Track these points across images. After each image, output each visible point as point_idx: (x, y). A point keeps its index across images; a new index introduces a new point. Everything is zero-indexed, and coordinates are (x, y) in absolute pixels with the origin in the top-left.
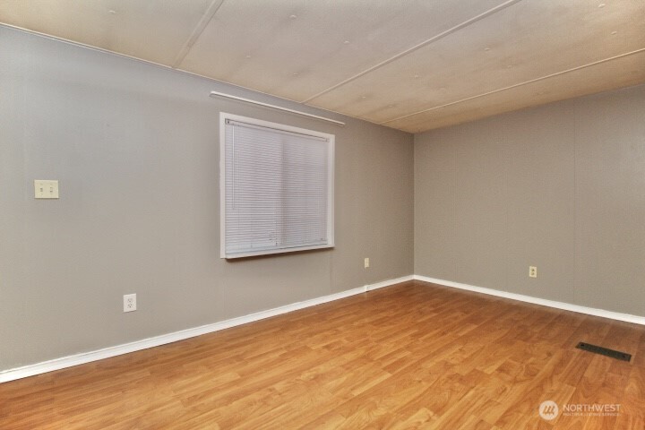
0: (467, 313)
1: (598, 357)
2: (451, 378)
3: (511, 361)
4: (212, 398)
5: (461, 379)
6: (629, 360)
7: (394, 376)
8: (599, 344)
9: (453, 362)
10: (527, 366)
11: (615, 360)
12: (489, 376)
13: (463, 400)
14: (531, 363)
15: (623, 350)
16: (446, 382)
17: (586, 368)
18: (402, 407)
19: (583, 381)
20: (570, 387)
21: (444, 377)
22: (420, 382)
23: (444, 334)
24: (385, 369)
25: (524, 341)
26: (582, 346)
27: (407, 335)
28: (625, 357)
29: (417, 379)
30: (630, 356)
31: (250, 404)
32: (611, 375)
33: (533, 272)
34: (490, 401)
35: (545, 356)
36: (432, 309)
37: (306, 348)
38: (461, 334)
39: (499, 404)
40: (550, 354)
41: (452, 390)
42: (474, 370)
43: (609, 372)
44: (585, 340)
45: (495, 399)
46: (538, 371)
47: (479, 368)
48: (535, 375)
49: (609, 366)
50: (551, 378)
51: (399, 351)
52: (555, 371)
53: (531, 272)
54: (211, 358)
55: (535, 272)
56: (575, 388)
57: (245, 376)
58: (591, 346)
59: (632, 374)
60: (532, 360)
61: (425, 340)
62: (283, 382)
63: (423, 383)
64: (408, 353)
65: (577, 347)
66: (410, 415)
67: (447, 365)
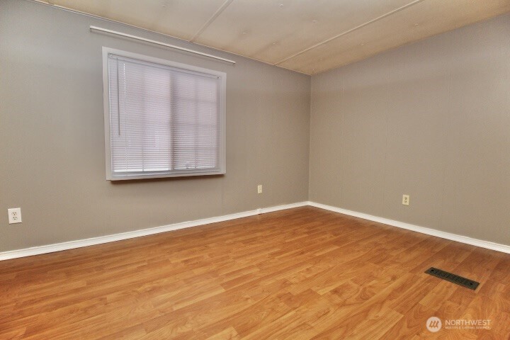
0: (335, 235)
1: (444, 283)
3: (351, 283)
4: (44, 303)
5: (290, 299)
6: (475, 289)
7: (227, 292)
8: (450, 270)
9: (293, 281)
10: (365, 289)
11: (461, 287)
12: (319, 296)
13: (277, 321)
14: (370, 286)
15: (474, 278)
16: (273, 301)
17: (425, 295)
18: (210, 325)
19: (415, 308)
20: (398, 313)
21: (274, 296)
22: (247, 299)
23: (302, 253)
24: (222, 285)
25: (375, 263)
26: (433, 271)
27: (267, 253)
28: (472, 285)
30: (478, 284)
31: (71, 312)
32: (449, 303)
33: (406, 200)
34: (304, 324)
35: (390, 279)
36: (306, 231)
37: (167, 262)
38: (317, 255)
39: (312, 328)
40: (394, 278)
41: (273, 309)
42: (308, 290)
43: (448, 300)
44: (437, 265)
45: (309, 323)
46: (374, 294)
48: (367, 299)
49: (451, 292)
50: (383, 302)
51: (250, 268)
52: (390, 297)
53: (404, 200)
54: (78, 266)
55: (408, 200)
56: (403, 316)
57: (90, 284)
58: (442, 272)
59: (473, 303)
60: (374, 282)
61: (279, 259)
62: (118, 293)
63: (250, 301)
64: (256, 270)
65: (426, 272)
66: (213, 334)
67: (285, 284)
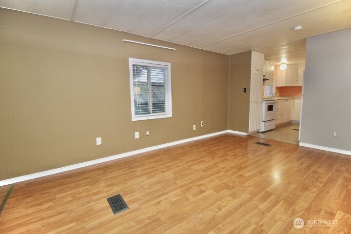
2: (234, 188)
29: (251, 187)
47: (215, 193)
